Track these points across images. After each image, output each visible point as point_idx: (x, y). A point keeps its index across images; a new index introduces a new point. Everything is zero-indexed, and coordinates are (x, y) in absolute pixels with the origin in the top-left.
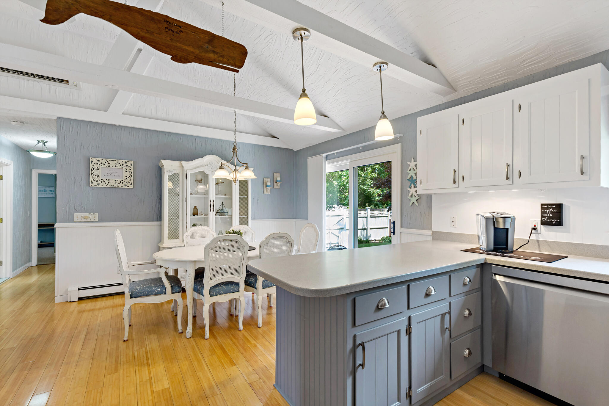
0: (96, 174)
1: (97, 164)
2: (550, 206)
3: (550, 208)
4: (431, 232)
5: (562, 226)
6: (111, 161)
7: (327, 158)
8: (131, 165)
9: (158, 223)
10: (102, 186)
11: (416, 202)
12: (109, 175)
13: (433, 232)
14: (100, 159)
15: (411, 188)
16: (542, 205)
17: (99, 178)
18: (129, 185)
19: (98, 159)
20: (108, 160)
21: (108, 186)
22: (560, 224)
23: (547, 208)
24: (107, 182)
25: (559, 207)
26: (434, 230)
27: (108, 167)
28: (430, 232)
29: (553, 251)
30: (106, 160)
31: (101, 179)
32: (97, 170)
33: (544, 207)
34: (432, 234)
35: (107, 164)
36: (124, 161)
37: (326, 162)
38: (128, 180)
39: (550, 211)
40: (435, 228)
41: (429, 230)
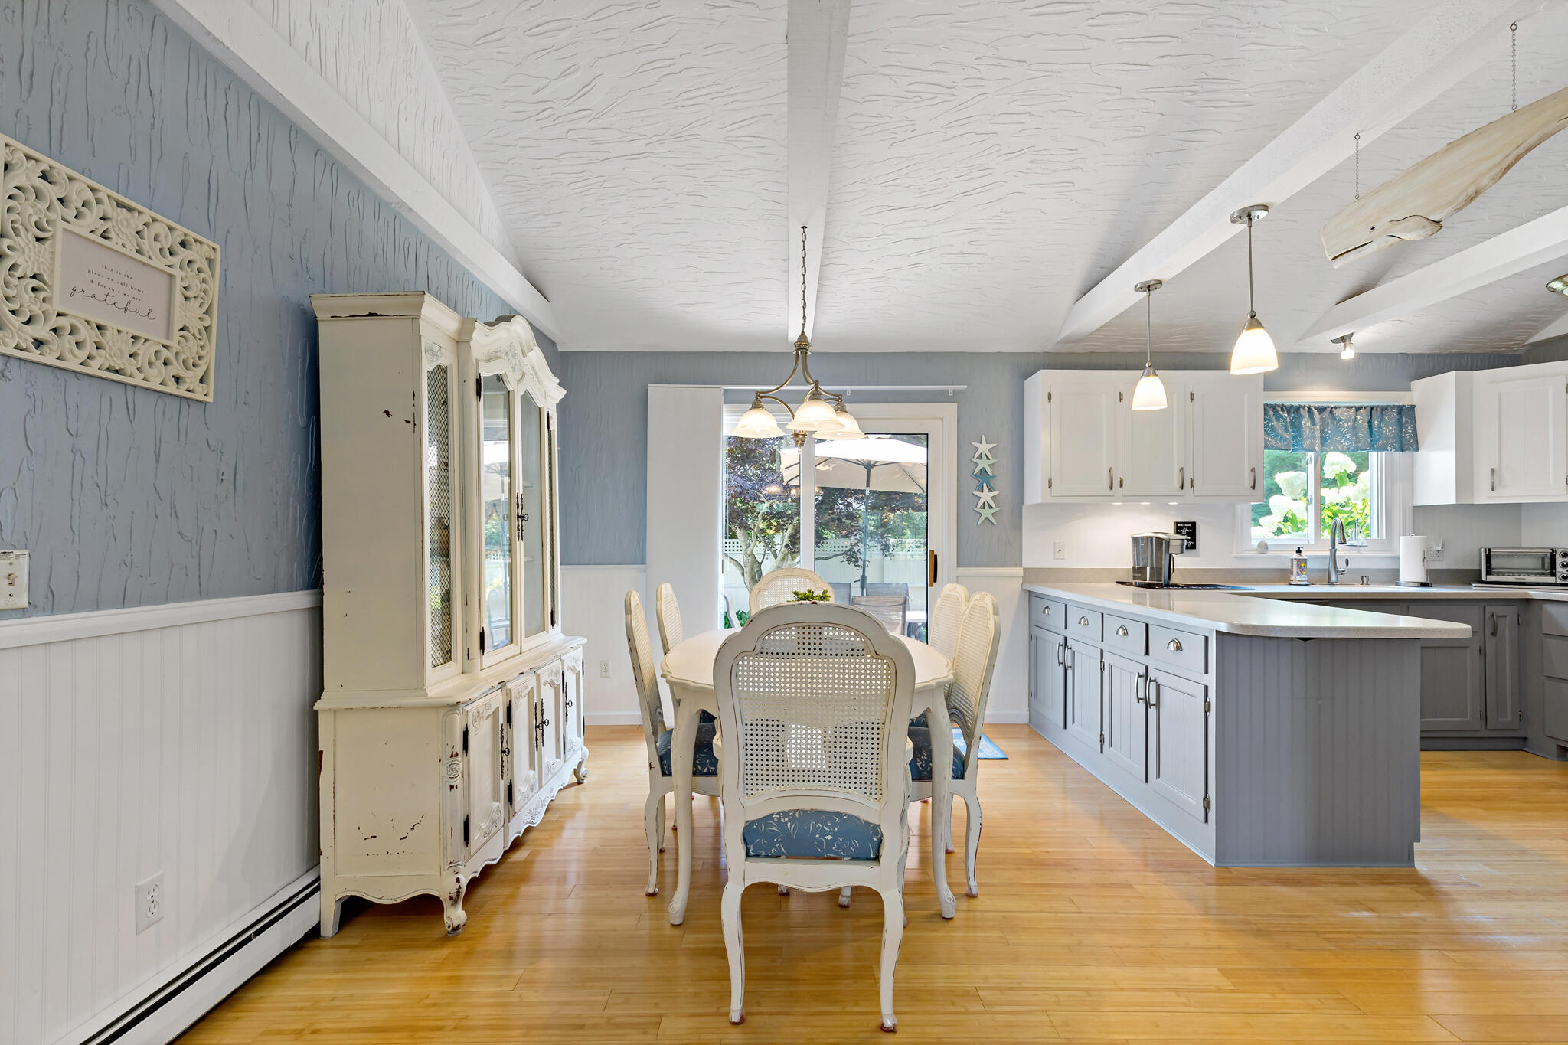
0: (26, 268)
1: (38, 196)
2: (1184, 525)
3: (1186, 527)
4: (1022, 571)
5: (1196, 549)
6: (120, 205)
7: (729, 399)
8: (205, 266)
9: (302, 599)
10: (60, 364)
12: (101, 294)
13: (1025, 570)
14: (61, 170)
15: (982, 491)
16: (1178, 523)
17: (44, 300)
18: (191, 377)
19: (46, 162)
20: (104, 192)
21: (93, 369)
22: (1196, 546)
23: (1182, 528)
24: (87, 334)
26: (1025, 566)
27: (96, 238)
28: (1020, 571)
30: (93, 190)
31: (59, 315)
32: (38, 239)
33: (1179, 527)
34: (1024, 573)
35: (91, 218)
36: (181, 231)
37: (724, 409)
38: (191, 350)
39: (1185, 530)
40: (1029, 562)
41: (1016, 566)
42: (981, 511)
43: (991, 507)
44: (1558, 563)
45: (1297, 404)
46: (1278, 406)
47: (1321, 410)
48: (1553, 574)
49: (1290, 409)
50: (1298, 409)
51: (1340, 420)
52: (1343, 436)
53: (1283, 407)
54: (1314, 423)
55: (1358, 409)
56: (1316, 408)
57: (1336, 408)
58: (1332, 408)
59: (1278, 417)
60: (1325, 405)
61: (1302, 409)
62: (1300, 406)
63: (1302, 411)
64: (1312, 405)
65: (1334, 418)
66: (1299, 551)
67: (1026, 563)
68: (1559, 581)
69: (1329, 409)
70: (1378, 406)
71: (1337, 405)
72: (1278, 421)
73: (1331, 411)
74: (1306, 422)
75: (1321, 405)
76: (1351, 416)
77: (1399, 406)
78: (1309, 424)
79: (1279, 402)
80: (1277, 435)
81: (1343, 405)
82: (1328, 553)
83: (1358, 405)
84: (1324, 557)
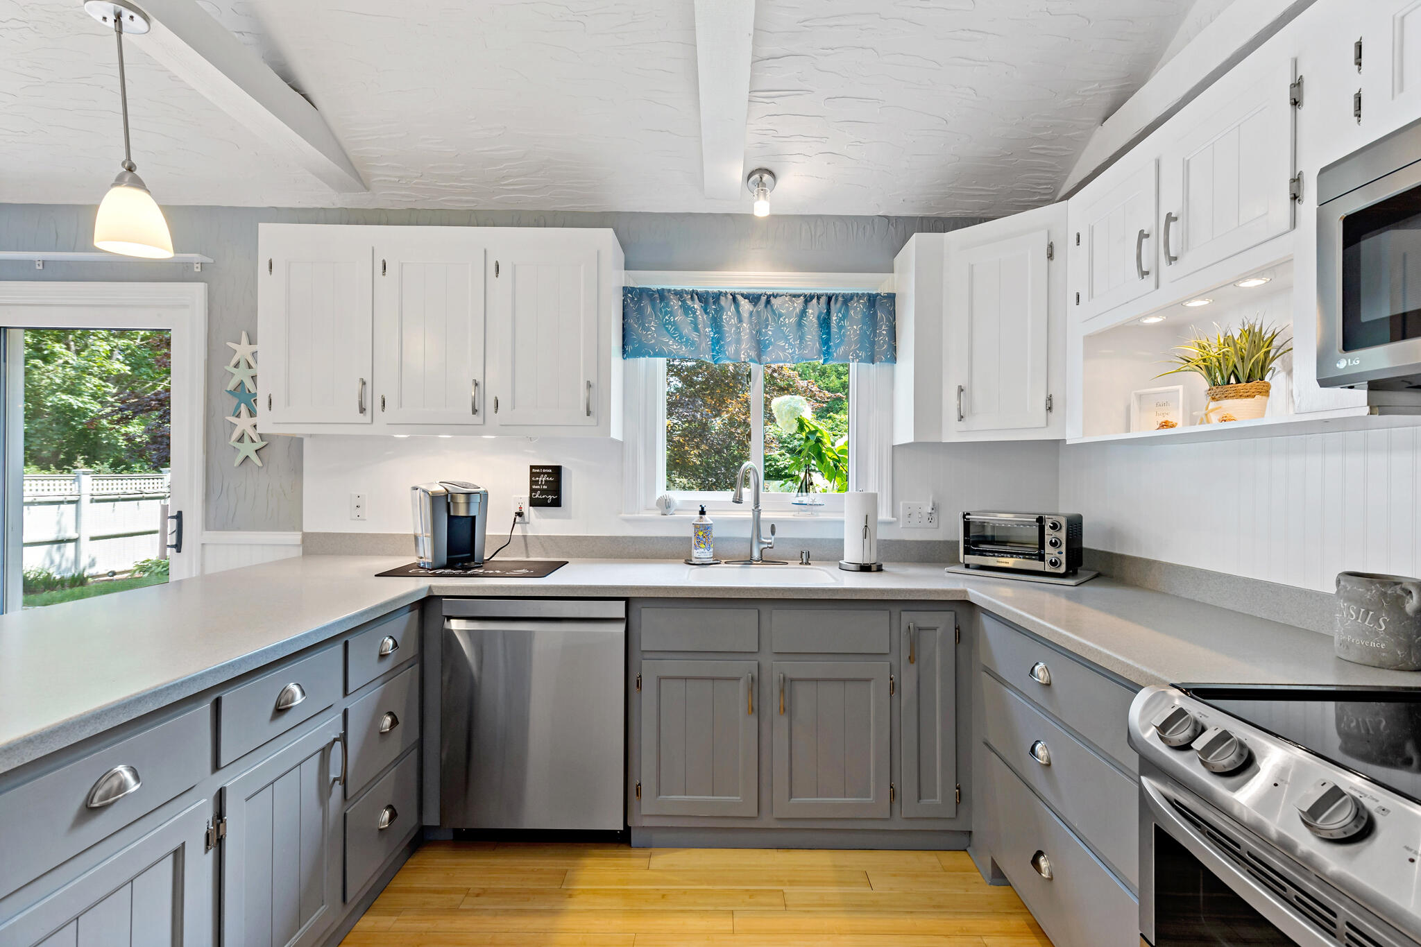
2: (544, 471)
3: (544, 474)
4: (300, 537)
5: (561, 506)
11: (254, 457)
13: (306, 536)
15: (238, 416)
16: (532, 467)
22: (557, 503)
23: (538, 475)
25: (557, 471)
26: (306, 529)
28: (296, 537)
29: (547, 555)
33: (535, 471)
34: (303, 541)
39: (543, 478)
40: (312, 524)
41: (294, 529)
42: (238, 445)
43: (253, 441)
44: (1047, 539)
45: (716, 290)
46: (687, 293)
47: (754, 299)
48: (1041, 558)
49: (703, 298)
50: (717, 297)
51: (780, 315)
52: (787, 340)
53: (693, 294)
54: (740, 321)
55: (808, 299)
56: (745, 296)
57: (775, 296)
58: (769, 297)
59: (686, 310)
60: (759, 292)
61: (722, 298)
62: (720, 293)
63: (723, 301)
64: (737, 291)
65: (773, 311)
66: (702, 512)
67: (309, 527)
68: (1049, 569)
69: (764, 299)
70: (837, 296)
71: (776, 292)
72: (686, 314)
73: (768, 302)
74: (728, 315)
75: (751, 291)
76: (795, 308)
77: (869, 295)
78: (734, 321)
79: (689, 288)
80: (681, 337)
81: (785, 292)
82: (750, 515)
83: (807, 292)
84: (744, 521)
